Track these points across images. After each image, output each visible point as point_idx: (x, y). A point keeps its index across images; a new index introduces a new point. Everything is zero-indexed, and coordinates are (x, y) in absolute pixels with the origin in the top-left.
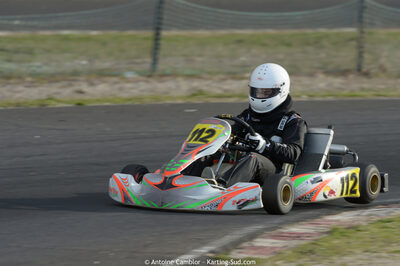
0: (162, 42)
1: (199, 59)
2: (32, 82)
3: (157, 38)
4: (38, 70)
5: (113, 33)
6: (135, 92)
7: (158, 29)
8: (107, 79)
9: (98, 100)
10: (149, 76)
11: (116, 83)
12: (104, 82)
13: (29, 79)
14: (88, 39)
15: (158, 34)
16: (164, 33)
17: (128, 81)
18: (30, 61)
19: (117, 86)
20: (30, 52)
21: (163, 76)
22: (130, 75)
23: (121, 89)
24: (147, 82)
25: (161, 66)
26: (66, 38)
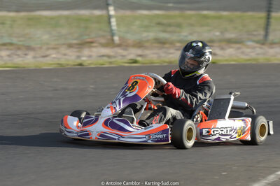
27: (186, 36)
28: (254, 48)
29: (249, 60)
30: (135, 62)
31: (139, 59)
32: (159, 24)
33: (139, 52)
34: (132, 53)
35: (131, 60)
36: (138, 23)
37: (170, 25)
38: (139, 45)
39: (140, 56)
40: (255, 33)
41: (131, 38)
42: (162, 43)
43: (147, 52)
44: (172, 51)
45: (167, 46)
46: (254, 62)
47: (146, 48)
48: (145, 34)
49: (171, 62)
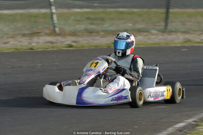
0: (170, 15)
1: (189, 24)
2: (104, 35)
3: (167, 13)
5: (145, 10)
6: (156, 40)
7: (168, 8)
8: (142, 33)
10: (164, 32)
11: (147, 35)
12: (140, 35)
13: (102, 33)
14: (133, 13)
15: (168, 11)
16: (171, 10)
17: (153, 34)
18: (102, 24)
19: (147, 37)
20: (103, 19)
21: (170, 32)
22: (153, 31)
23: (149, 39)
24: (162, 35)
25: (169, 27)
26: (121, 13)
27: (107, 27)
28: (157, 35)
29: (153, 44)
30: (71, 46)
31: (74, 44)
32: (88, 18)
33: (74, 39)
34: (69, 40)
36: (72, 18)
37: (96, 19)
38: (74, 34)
39: (75, 42)
40: (158, 24)
41: (68, 29)
42: (90, 32)
43: (80, 39)
44: (98, 38)
45: (93, 34)
46: (157, 46)
48: (78, 26)
49: (96, 46)
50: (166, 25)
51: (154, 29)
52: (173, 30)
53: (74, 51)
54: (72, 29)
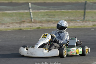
0: (86, 13)
1: (95, 17)
2: (55, 23)
3: (85, 12)
4: (56, 20)
5: (74, 11)
6: (80, 25)
7: (85, 10)
8: (73, 22)
9: (71, 27)
10: (83, 21)
11: (75, 23)
13: (54, 22)
14: (68, 12)
15: (85, 11)
16: (86, 11)
17: (78, 22)
18: (54, 18)
19: (75, 24)
20: (54, 15)
21: (86, 21)
22: (78, 21)
23: (76, 24)
24: (82, 22)
25: (86, 19)
26: (63, 12)
27: (56, 19)
28: (80, 22)
29: (78, 27)
30: (39, 28)
31: (41, 27)
32: (47, 15)
33: (41, 24)
34: (38, 25)
35: (38, 27)
36: (40, 14)
37: (51, 15)
38: (40, 22)
39: (41, 26)
40: (80, 17)
41: (38, 20)
42: (48, 21)
43: (43, 24)
44: (52, 24)
45: (50, 22)
46: (80, 28)
47: (43, 23)
48: (42, 19)
49: (51, 28)
50: (84, 18)
51: (78, 20)
52: (87, 20)
53: (40, 30)
54: (40, 19)
